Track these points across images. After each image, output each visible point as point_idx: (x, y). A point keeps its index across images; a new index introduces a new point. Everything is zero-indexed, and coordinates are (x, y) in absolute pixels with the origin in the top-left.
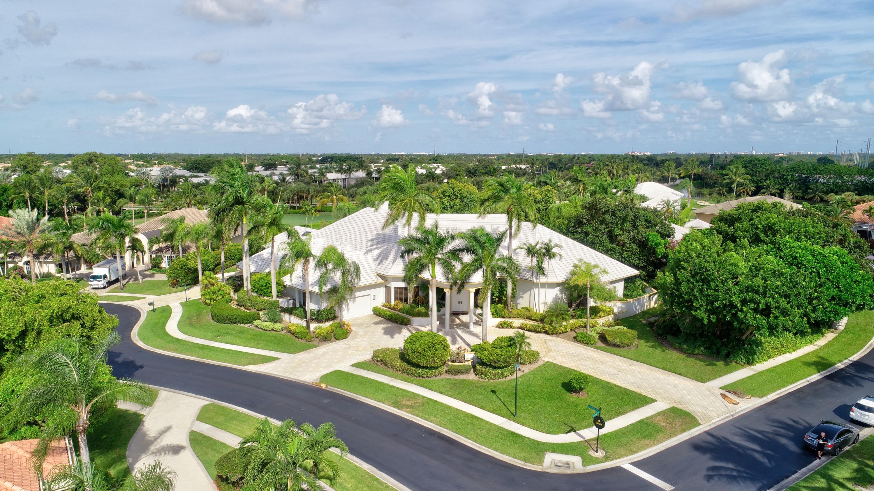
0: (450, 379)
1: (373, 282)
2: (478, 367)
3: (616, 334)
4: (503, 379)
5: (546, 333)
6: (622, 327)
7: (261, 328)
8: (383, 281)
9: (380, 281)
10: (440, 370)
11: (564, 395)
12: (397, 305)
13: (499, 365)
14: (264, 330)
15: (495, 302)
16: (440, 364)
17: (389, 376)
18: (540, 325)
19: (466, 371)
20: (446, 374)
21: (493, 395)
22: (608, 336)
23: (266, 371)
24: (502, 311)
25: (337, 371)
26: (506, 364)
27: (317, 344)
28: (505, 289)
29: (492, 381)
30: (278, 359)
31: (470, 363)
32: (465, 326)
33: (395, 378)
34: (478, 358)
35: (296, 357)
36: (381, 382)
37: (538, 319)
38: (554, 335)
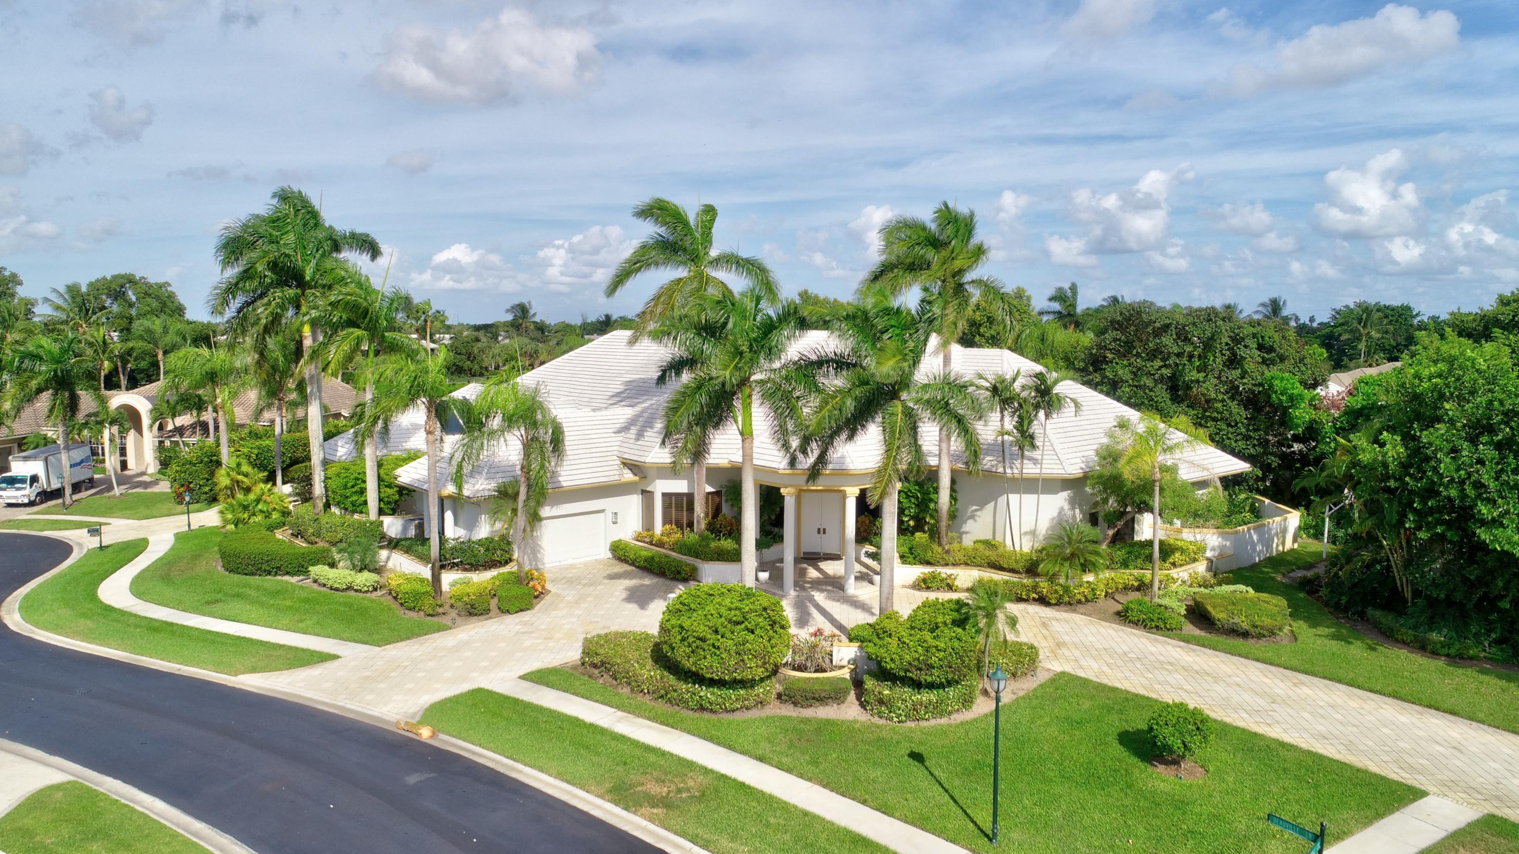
0: (789, 718)
1: (612, 478)
2: (870, 683)
3: (1233, 604)
4: (944, 721)
5: (1043, 601)
6: (1241, 587)
7: (324, 585)
8: (637, 478)
9: (628, 476)
10: (759, 690)
11: (1136, 772)
12: (669, 535)
13: (929, 679)
14: (331, 588)
15: (907, 529)
16: (760, 672)
17: (618, 708)
18: (1025, 581)
19: (834, 695)
20: (777, 703)
21: (914, 764)
22: (1214, 607)
23: (288, 690)
24: (925, 548)
25: (480, 691)
26: (950, 676)
27: (449, 623)
28: (933, 496)
29: (911, 724)
30: (335, 657)
31: (845, 673)
32: (835, 585)
33: (633, 713)
34: (870, 658)
35: (383, 653)
36: (591, 725)
37: (1019, 567)
38: (1062, 608)
